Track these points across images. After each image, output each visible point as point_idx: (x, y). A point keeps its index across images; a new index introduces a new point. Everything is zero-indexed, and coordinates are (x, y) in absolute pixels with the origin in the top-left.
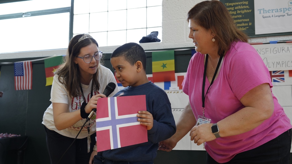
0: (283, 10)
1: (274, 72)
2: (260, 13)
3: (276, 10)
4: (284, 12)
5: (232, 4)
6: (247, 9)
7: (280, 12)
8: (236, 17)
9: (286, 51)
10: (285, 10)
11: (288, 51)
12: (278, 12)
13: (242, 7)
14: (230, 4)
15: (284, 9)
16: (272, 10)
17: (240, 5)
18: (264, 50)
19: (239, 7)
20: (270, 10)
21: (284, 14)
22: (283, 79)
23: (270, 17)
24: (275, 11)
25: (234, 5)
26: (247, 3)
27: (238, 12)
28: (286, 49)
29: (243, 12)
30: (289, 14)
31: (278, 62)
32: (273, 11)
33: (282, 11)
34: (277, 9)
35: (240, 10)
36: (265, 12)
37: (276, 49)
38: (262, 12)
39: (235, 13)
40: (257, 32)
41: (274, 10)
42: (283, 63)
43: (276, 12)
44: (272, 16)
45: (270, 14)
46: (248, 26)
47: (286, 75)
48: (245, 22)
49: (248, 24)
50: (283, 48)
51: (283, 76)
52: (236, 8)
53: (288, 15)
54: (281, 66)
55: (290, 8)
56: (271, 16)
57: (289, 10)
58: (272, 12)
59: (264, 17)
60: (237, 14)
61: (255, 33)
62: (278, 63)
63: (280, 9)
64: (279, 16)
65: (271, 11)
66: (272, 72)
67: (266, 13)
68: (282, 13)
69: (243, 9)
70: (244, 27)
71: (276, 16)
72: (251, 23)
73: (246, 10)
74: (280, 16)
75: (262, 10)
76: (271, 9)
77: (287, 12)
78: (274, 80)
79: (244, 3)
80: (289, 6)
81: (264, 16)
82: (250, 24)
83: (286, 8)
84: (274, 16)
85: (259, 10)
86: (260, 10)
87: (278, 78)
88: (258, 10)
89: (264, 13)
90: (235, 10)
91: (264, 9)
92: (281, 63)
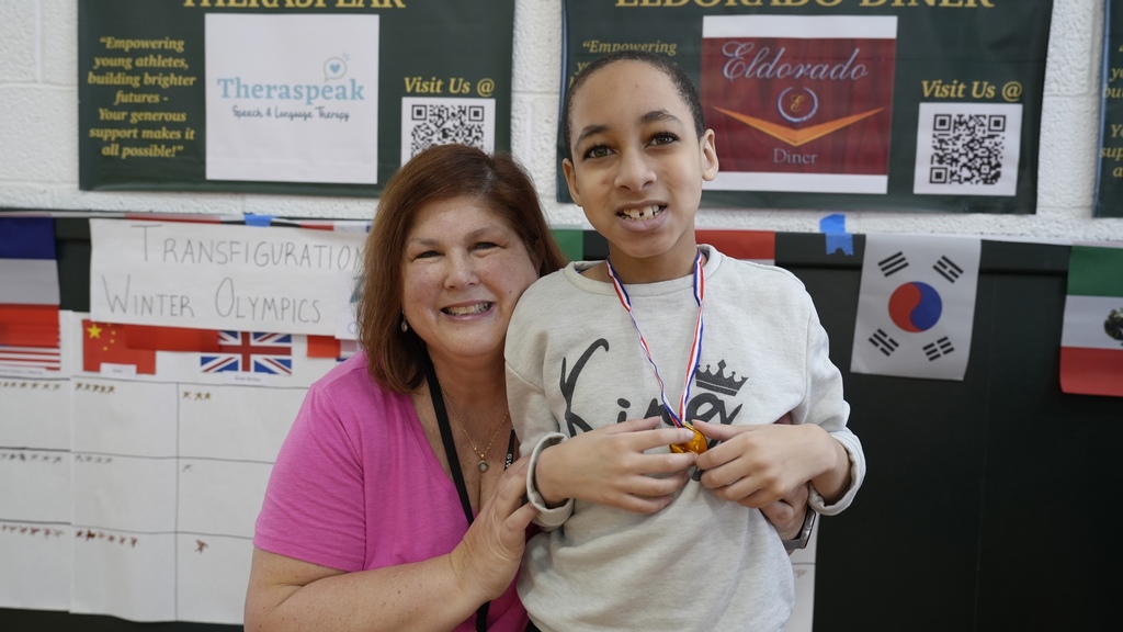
0: (304, 91)
1: (257, 335)
2: (226, 95)
3: (281, 88)
4: (309, 103)
5: (127, 45)
6: (178, 72)
7: (295, 97)
8: (139, 99)
9: (299, 261)
10: (313, 92)
11: (305, 261)
12: (288, 97)
13: (161, 62)
14: (119, 43)
15: (309, 88)
16: (269, 88)
17: (155, 53)
18: (225, 248)
19: (152, 61)
20: (261, 89)
21: (307, 109)
22: (288, 363)
23: (259, 114)
24: (278, 91)
25: (132, 49)
26: (179, 46)
27: (149, 80)
28: (299, 252)
29: (165, 82)
30: (326, 111)
31: (269, 301)
32: (273, 93)
33: (301, 95)
34: (287, 87)
35: (154, 71)
36: (243, 91)
37: (265, 249)
38: (232, 89)
39: (135, 81)
40: (214, 171)
41: (275, 87)
42: (286, 304)
43: (280, 96)
44: (269, 113)
45: (262, 104)
46: (182, 141)
47: (299, 349)
48: (172, 126)
49: (183, 135)
50: (290, 247)
51: (287, 351)
52: (140, 62)
53: (322, 115)
54: (280, 316)
55: (331, 90)
56: (264, 112)
57: (327, 95)
58: (269, 96)
59: (238, 114)
60: (144, 89)
61: (203, 173)
62: (269, 305)
63: (295, 89)
64: (292, 116)
65: (265, 89)
66: (252, 336)
67: (247, 96)
68: (300, 106)
69: (166, 71)
70: (169, 143)
71: (283, 115)
72: (192, 132)
73: (177, 75)
74: (296, 115)
75: (232, 81)
76: (263, 85)
77: (319, 101)
78: (257, 364)
79: (170, 44)
80: (326, 80)
81: (241, 109)
82: (190, 135)
83: (316, 88)
84: (273, 112)
85: (222, 83)
86: (225, 81)
87: (271, 357)
88: (219, 81)
89: (238, 95)
90: (135, 71)
91: (238, 80)
92: (278, 303)
